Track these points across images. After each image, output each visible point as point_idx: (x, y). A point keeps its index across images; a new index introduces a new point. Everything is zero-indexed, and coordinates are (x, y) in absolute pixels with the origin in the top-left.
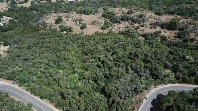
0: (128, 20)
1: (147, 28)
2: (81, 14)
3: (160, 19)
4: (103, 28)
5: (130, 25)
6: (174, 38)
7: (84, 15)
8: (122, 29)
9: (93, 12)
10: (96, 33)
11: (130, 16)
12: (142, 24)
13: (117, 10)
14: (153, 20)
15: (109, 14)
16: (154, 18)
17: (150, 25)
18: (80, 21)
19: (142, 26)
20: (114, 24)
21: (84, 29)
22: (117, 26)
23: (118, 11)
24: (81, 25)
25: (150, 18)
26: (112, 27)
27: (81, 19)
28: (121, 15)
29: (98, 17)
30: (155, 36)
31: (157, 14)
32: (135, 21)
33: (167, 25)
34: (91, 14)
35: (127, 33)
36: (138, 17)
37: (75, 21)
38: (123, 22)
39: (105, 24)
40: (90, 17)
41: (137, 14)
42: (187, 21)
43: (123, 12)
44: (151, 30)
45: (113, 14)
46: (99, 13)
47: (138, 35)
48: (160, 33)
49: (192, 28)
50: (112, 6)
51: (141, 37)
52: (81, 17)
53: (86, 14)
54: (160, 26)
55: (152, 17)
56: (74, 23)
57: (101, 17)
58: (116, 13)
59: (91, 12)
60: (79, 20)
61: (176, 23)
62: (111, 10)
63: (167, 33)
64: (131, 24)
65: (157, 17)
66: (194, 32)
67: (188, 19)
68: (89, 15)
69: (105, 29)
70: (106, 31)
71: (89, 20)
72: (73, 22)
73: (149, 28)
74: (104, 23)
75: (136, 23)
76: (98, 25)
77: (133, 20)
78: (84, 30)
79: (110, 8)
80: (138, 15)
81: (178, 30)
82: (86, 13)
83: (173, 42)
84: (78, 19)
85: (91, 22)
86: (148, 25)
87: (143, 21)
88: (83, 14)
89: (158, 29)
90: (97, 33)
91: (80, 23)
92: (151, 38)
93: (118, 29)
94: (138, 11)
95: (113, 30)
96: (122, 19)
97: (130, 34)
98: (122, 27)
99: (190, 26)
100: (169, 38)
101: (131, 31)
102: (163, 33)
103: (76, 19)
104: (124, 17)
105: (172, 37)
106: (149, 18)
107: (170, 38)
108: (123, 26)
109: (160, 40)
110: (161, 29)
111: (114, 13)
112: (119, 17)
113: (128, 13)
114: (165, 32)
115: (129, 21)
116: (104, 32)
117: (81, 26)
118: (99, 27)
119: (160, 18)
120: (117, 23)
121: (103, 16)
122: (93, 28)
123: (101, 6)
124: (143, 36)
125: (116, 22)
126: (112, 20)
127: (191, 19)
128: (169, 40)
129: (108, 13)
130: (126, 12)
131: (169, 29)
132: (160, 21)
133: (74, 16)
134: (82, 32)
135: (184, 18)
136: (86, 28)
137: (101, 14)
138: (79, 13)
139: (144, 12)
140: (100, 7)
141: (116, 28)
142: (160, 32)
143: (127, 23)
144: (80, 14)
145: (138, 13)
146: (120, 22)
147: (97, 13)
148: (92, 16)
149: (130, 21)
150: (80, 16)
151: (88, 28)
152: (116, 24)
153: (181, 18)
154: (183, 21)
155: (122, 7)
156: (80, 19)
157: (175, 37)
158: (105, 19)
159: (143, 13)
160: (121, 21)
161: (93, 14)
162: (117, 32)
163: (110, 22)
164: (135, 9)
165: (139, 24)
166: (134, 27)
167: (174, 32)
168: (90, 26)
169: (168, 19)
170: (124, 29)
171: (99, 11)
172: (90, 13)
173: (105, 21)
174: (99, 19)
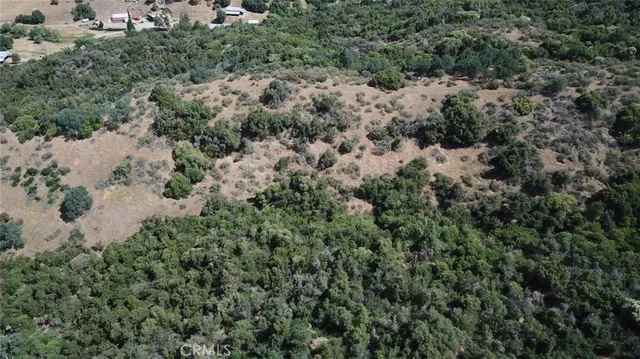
0: (274, 131)
1: (367, 153)
2: (47, 139)
3: (402, 107)
4: (177, 191)
5: (291, 153)
6: (486, 183)
7: (60, 139)
8: (263, 175)
9: (105, 118)
10: (148, 228)
11: (281, 110)
12: (338, 140)
13: (211, 92)
14: (375, 115)
15: (184, 116)
16: (377, 106)
17: (372, 137)
18: (52, 175)
19: (343, 150)
20: (219, 162)
21: (78, 214)
22: (234, 166)
23: (222, 98)
24: (61, 196)
25: (364, 108)
26: (217, 178)
27: (55, 165)
28: (239, 112)
29: (135, 142)
30: (410, 188)
31: (380, 84)
32: (305, 133)
33: (440, 130)
34: (95, 129)
35: (291, 196)
36: (312, 112)
37: (23, 180)
38: (256, 145)
39: (180, 168)
40: (96, 144)
41: (303, 98)
42: (500, 100)
43: (244, 96)
44: (384, 160)
45: (203, 116)
46: (135, 122)
47: (339, 196)
48: (425, 167)
49: (531, 127)
50: (187, 75)
51: (357, 202)
52: (49, 156)
53: (73, 137)
54: (410, 136)
55: (368, 104)
56: (20, 192)
57: (151, 135)
58: (211, 104)
59: (95, 123)
60: (44, 173)
61: (471, 117)
62: (189, 98)
63: (450, 164)
64: (295, 148)
65: (385, 97)
66: (546, 144)
67: (501, 89)
68: (88, 135)
69: (185, 193)
70: (193, 205)
71: (96, 162)
72: (14, 185)
73: (375, 154)
74: (172, 164)
75: (312, 138)
76: (147, 177)
77: (295, 126)
78: (79, 220)
79: (179, 87)
80: (310, 101)
81: (483, 141)
82: (69, 130)
83: (492, 200)
84: (38, 165)
85: (107, 174)
86: (364, 141)
87: (342, 128)
88: (56, 135)
89: (410, 149)
90: (153, 227)
91: (53, 185)
92: (399, 203)
93: (246, 181)
94: (303, 82)
95: (226, 191)
96: (250, 131)
97: (307, 197)
98: (261, 169)
99: (520, 120)
100: (467, 182)
101: (306, 182)
102: (433, 167)
103: (24, 172)
104: (257, 125)
105: (475, 176)
106: (359, 110)
107: (470, 185)
108: (264, 161)
109: (434, 202)
110: (422, 148)
111: (207, 109)
112: (232, 124)
113: (266, 99)
114: (441, 160)
115: (282, 134)
116: (182, 207)
117: (59, 202)
118: (153, 186)
119: (399, 100)
120: (235, 155)
121: (158, 129)
122: (128, 199)
123: (134, 79)
124: (361, 194)
125: (229, 150)
126: (203, 142)
127: (509, 87)
128: (470, 192)
129: (177, 115)
130: (255, 94)
131: (449, 144)
132: (404, 115)
133: (12, 154)
134: (77, 235)
135: (484, 89)
136: (88, 207)
137: (147, 121)
138: (37, 134)
139: (329, 82)
140: (130, 87)
141: (237, 180)
142: (419, 164)
143: (275, 143)
144: (42, 138)
145: (305, 92)
146: (242, 145)
147: (125, 121)
148: (101, 138)
149: (285, 134)
150: (43, 152)
151: (101, 207)
152: (229, 159)
153: (473, 88)
154: (488, 101)
155: (230, 70)
156: (45, 165)
157: (486, 175)
158: (172, 145)
159: (326, 93)
160: (248, 142)
161: (110, 129)
162: (245, 196)
163: (201, 157)
164: (290, 79)
165: (327, 140)
166: (309, 160)
167: (471, 153)
168: (107, 194)
169: (429, 99)
170: (271, 173)
171: (133, 109)
172: (90, 128)
173: (175, 157)
174: (145, 149)
